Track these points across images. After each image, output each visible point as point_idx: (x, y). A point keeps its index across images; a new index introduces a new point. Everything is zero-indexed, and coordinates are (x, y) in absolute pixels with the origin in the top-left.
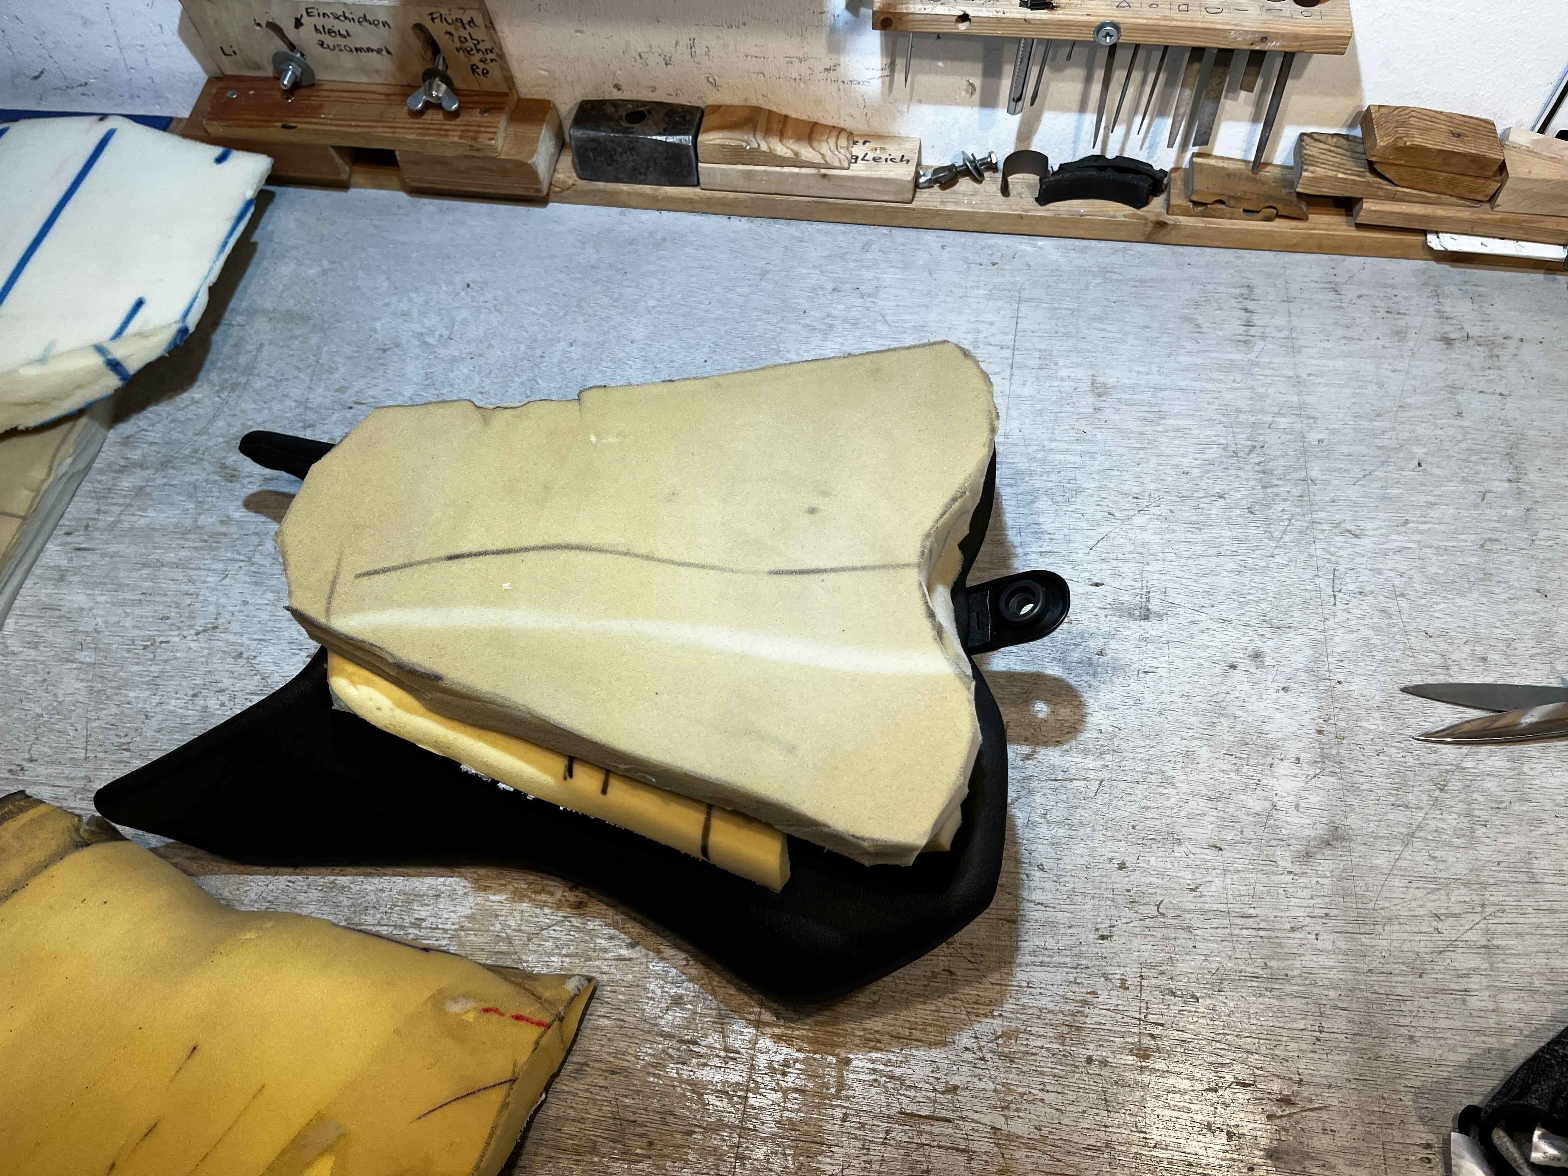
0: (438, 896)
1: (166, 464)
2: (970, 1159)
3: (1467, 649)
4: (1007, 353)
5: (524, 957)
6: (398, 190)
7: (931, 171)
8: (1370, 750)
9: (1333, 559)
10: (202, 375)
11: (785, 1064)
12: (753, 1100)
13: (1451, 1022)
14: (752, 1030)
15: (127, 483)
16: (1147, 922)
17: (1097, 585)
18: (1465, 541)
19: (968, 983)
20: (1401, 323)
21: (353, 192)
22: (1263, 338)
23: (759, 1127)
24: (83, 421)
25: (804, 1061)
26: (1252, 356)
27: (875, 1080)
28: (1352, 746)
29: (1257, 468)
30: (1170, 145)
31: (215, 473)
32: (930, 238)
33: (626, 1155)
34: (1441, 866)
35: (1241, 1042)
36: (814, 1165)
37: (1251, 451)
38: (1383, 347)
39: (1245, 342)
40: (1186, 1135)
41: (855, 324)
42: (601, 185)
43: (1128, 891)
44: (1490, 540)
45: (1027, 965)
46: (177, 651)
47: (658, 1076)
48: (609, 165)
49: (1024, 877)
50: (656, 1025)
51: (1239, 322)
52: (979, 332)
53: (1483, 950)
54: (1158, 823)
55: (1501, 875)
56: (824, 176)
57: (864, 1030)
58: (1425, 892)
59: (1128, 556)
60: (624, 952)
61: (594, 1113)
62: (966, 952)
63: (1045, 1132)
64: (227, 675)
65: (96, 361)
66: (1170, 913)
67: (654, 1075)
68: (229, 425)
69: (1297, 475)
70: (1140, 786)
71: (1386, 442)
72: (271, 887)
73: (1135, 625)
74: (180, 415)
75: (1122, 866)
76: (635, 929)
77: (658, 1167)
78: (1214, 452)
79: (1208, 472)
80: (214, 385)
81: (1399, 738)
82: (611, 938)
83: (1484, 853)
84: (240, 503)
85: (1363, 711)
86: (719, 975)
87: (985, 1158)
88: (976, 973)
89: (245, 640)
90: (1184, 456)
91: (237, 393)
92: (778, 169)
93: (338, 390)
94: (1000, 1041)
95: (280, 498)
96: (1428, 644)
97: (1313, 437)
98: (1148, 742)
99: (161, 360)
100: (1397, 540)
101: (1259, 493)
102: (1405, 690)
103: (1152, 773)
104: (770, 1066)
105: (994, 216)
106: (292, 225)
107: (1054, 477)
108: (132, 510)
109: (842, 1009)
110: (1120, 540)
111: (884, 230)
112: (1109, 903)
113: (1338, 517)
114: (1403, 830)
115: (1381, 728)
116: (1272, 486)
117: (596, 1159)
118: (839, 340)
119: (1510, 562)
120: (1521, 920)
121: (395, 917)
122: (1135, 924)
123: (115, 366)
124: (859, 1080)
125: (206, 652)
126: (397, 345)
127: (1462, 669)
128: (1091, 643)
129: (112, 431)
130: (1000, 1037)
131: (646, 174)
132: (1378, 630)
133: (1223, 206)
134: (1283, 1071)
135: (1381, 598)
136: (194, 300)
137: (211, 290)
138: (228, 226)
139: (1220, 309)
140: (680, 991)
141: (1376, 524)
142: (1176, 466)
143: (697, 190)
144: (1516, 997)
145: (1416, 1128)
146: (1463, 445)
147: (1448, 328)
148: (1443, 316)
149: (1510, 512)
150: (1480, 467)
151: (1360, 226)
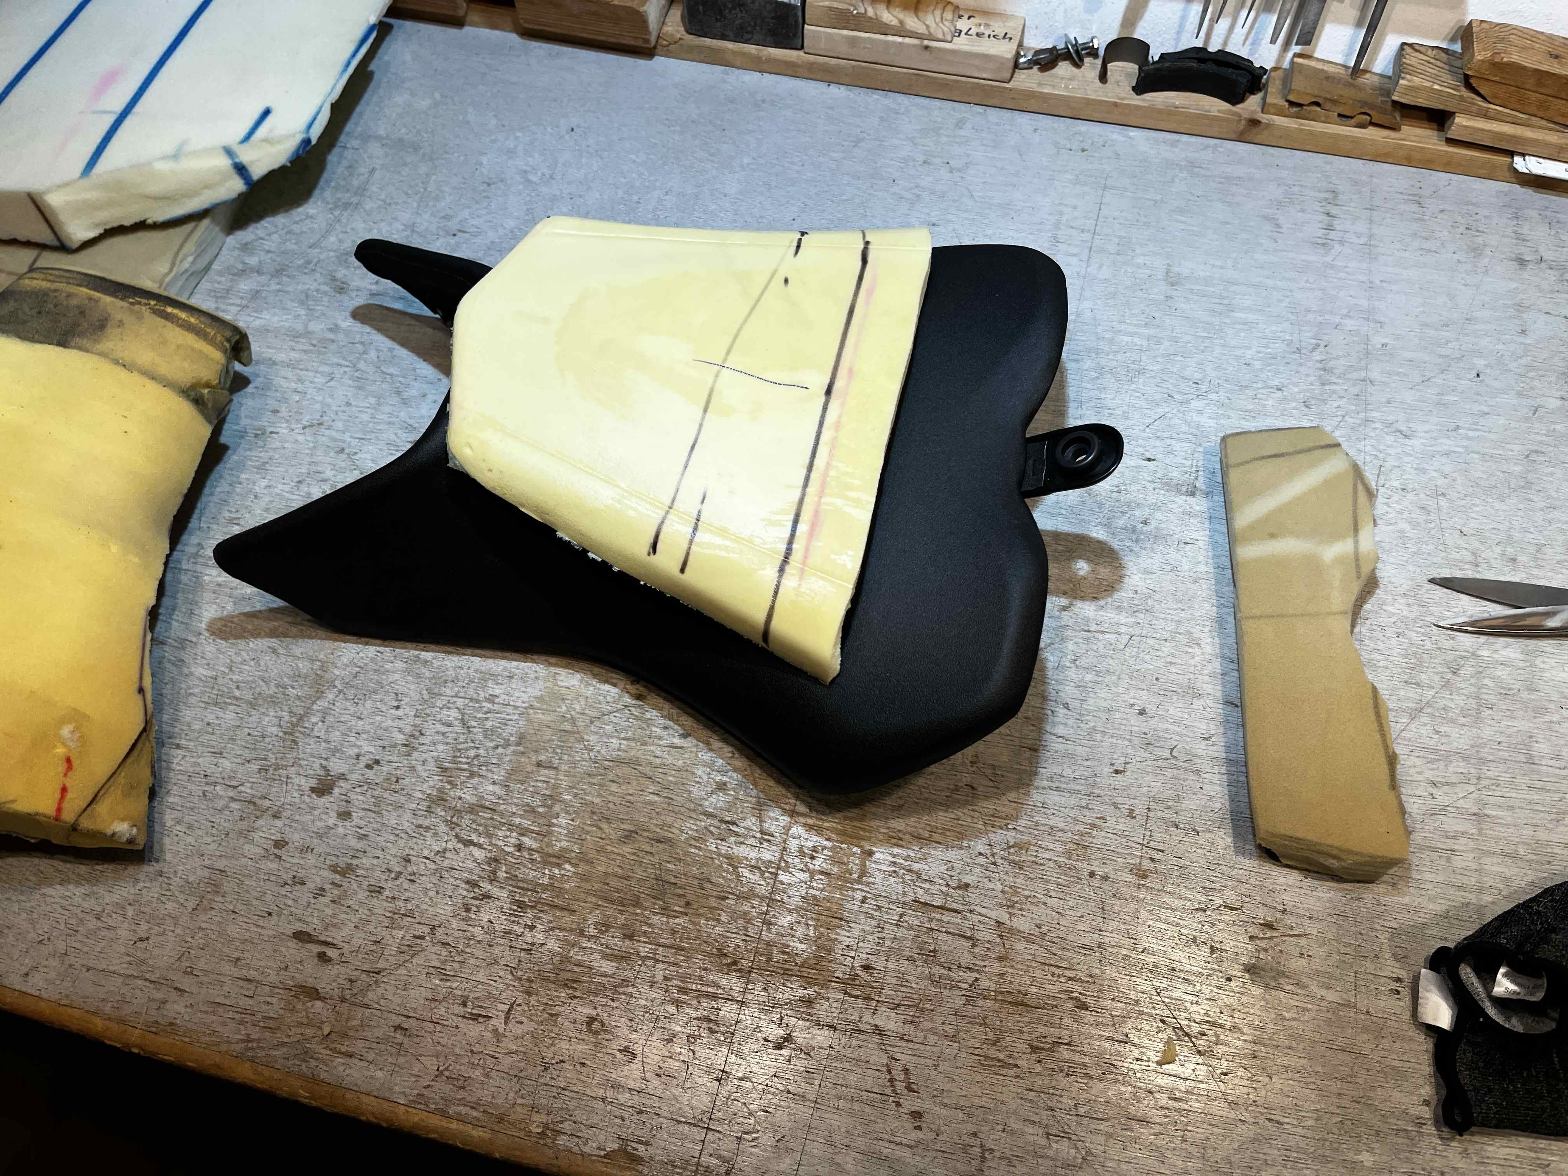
0: (511, 677)
1: (279, 272)
2: (974, 946)
3: (1498, 550)
4: (1086, 236)
5: (586, 737)
6: (511, 31)
7: (1032, 52)
8: (1391, 632)
9: (1381, 456)
10: (317, 192)
11: (814, 849)
12: (783, 877)
13: (1433, 876)
14: (787, 819)
15: (245, 285)
16: (1160, 763)
17: (1149, 460)
18: (1512, 451)
19: (987, 798)
20: (1480, 240)
21: (467, 30)
22: (1341, 242)
23: (786, 899)
24: (206, 222)
25: (831, 849)
26: (1329, 259)
27: (895, 872)
28: (1375, 627)
29: (1319, 365)
30: (1273, 41)
31: (325, 284)
32: (1024, 120)
33: (665, 910)
34: (1444, 740)
35: (1234, 873)
36: (833, 936)
37: (1314, 349)
38: (1459, 261)
39: (1323, 245)
40: (1173, 945)
41: (942, 196)
42: (708, 41)
43: (1145, 734)
44: (1536, 452)
45: (1044, 788)
46: (286, 441)
47: (699, 848)
48: (717, 20)
49: (1049, 712)
50: (700, 805)
51: (1320, 225)
52: (1061, 213)
53: (1473, 817)
54: (1180, 677)
55: (1501, 753)
56: (927, 47)
57: (888, 828)
58: (1425, 761)
59: (1182, 436)
60: (677, 741)
61: (639, 873)
62: (989, 772)
63: (1044, 929)
64: (329, 467)
65: (225, 163)
66: (1183, 757)
67: (696, 848)
68: (340, 241)
69: (1355, 375)
70: (1168, 644)
71: (1448, 352)
72: (361, 655)
73: (1181, 500)
74: (296, 228)
75: (1142, 712)
76: (687, 721)
77: (693, 923)
78: (1278, 347)
79: (1269, 365)
80: (328, 203)
81: (1421, 624)
82: (666, 728)
83: (1487, 732)
84: (348, 314)
85: (1390, 597)
86: (761, 768)
87: (987, 945)
88: (995, 790)
89: (347, 437)
90: (1249, 348)
91: (349, 211)
92: (882, 37)
93: (443, 218)
94: (1012, 850)
95: (385, 312)
96: (1461, 542)
97: (1377, 340)
98: (1180, 605)
99: (283, 169)
100: (1446, 444)
101: (1317, 388)
102: (1432, 581)
103: (1180, 634)
104: (801, 852)
105: (1089, 102)
106: (408, 57)
107: (1119, 357)
108: (249, 311)
109: (870, 808)
110: (1176, 421)
111: (979, 109)
112: (1126, 742)
113: (1391, 418)
114: (1411, 705)
115: (1404, 613)
116: (1330, 383)
117: (638, 911)
118: (925, 210)
119: (1552, 474)
120: (1514, 795)
121: (471, 692)
122: (1149, 763)
123: (241, 169)
124: (879, 870)
125: (311, 445)
126: (502, 181)
127: (1491, 567)
128: (1137, 513)
129: (231, 237)
130: (1012, 847)
131: (752, 33)
132: (1414, 524)
133: (1318, 109)
134: (1269, 901)
135: (1422, 496)
136: (318, 113)
137: (334, 106)
138: (352, 48)
139: (1303, 211)
140: (725, 779)
141: (1427, 427)
142: (1238, 357)
143: (801, 53)
144: (1500, 861)
145: (1389, 963)
146: (1523, 361)
147: (1523, 249)
148: (1520, 238)
149: (1558, 427)
150: (1536, 383)
151: (1450, 141)
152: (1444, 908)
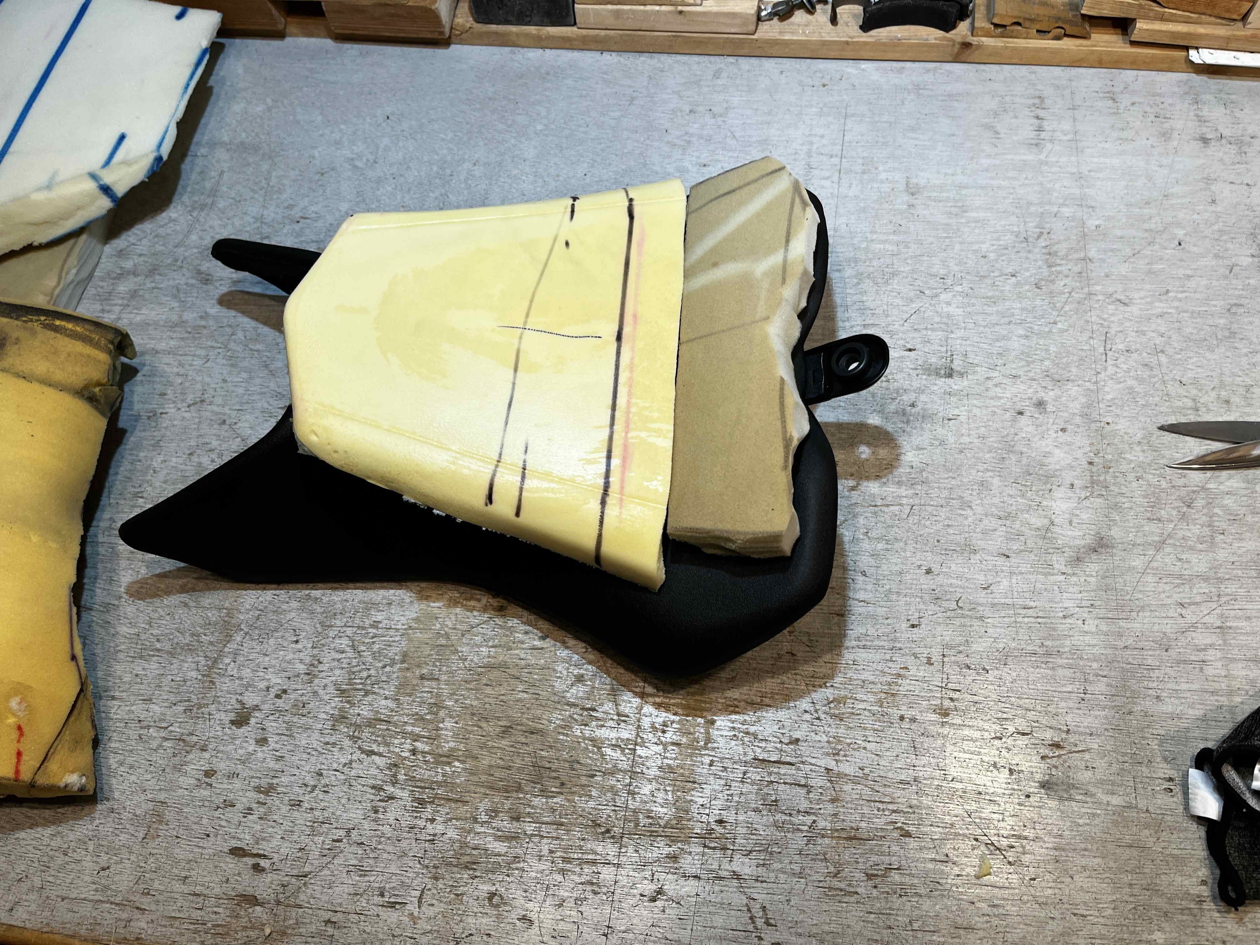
0: (390, 604)
1: (153, 271)
2: (809, 792)
3: (1213, 394)
4: (836, 160)
5: (459, 649)
6: (325, 37)
7: (771, 5)
8: (1131, 477)
9: (1106, 324)
10: (176, 198)
11: (665, 724)
12: (640, 751)
13: (1190, 685)
14: (638, 700)
15: (123, 287)
16: (949, 614)
17: (910, 350)
18: (1215, 306)
19: (806, 662)
20: (1167, 126)
21: (289, 40)
22: (1052, 141)
23: (645, 771)
24: (84, 237)
25: (679, 722)
26: (1042, 157)
27: (735, 735)
28: (1117, 474)
29: (1044, 251)
31: (193, 278)
32: (770, 64)
33: (544, 792)
34: (1186, 566)
35: (1021, 702)
36: (689, 798)
37: (1039, 237)
38: (1152, 146)
39: (1037, 145)
40: (977, 771)
41: (709, 139)
42: (493, 27)
43: (933, 590)
44: (1236, 305)
45: (853, 648)
46: (175, 419)
47: (567, 735)
48: (499, 8)
49: (850, 581)
50: (564, 697)
51: (1032, 128)
52: (812, 143)
53: (1218, 630)
54: (958, 537)
55: (1235, 571)
56: (681, 12)
57: (726, 698)
58: (1172, 586)
59: (935, 326)
60: (537, 643)
61: (518, 763)
62: (805, 639)
63: (867, 771)
64: (214, 438)
65: (90, 186)
66: (967, 607)
67: (563, 734)
68: (201, 238)
69: (1076, 256)
70: (944, 509)
71: (1153, 226)
72: (261, 599)
73: (941, 382)
74: (161, 231)
75: (929, 572)
76: (545, 625)
77: (569, 800)
78: (1008, 239)
79: (1004, 255)
80: (186, 206)
81: (1156, 467)
82: (526, 633)
83: (1221, 555)
84: (215, 302)
85: (1127, 446)
86: (611, 659)
87: (820, 790)
88: (813, 654)
89: (226, 410)
90: (983, 242)
91: (205, 211)
92: (642, 7)
93: (287, 207)
94: (832, 705)
95: (246, 297)
96: (1182, 391)
98: (951, 474)
99: (142, 183)
100: (1160, 307)
101: (1045, 271)
102: (1162, 428)
103: (953, 499)
104: (653, 727)
105: (824, 43)
106: (240, 71)
107: (875, 263)
108: (130, 308)
109: (707, 683)
110: (929, 313)
111: (731, 59)
112: (918, 600)
113: (1111, 290)
114: (1157, 539)
115: (1141, 459)
116: (1057, 265)
117: (521, 796)
118: (696, 154)
119: (1251, 323)
120: (1250, 607)
121: (357, 621)
122: (940, 615)
123: (106, 190)
124: (722, 736)
125: (197, 420)
126: (333, 169)
127: (1209, 410)
128: (905, 398)
129: (108, 246)
130: (832, 702)
131: (531, 16)
132: (1140, 380)
133: (1020, 28)
134: (1054, 723)
135: (1145, 354)
136: (165, 133)
137: (179, 124)
138: (188, 70)
139: (1016, 117)
140: (582, 671)
141: (1142, 294)
142: (976, 251)
143: (574, 29)
144: (1244, 666)
145: (1161, 766)
146: (1216, 227)
147: (1205, 130)
148: (1201, 120)
149: (1252, 281)
150: (1229, 245)
151: (1134, 43)
152: (1202, 712)
